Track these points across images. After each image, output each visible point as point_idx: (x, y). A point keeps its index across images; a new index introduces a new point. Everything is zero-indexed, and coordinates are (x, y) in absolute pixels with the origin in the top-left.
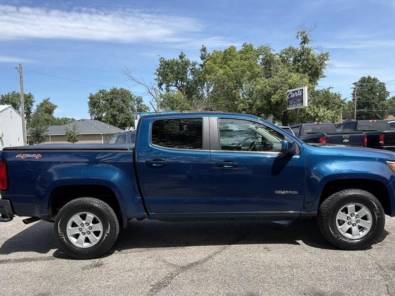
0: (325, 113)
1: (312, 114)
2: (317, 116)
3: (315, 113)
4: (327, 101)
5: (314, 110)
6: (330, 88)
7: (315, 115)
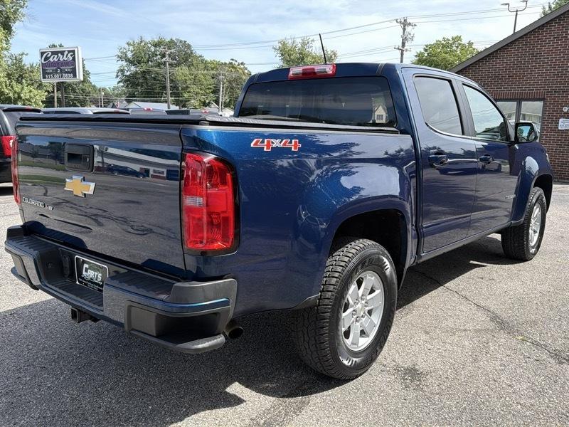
0: (32, 94)
1: (11, 95)
2: (20, 97)
3: (15, 92)
4: (21, 76)
5: (12, 87)
6: (23, 54)
7: (16, 95)
